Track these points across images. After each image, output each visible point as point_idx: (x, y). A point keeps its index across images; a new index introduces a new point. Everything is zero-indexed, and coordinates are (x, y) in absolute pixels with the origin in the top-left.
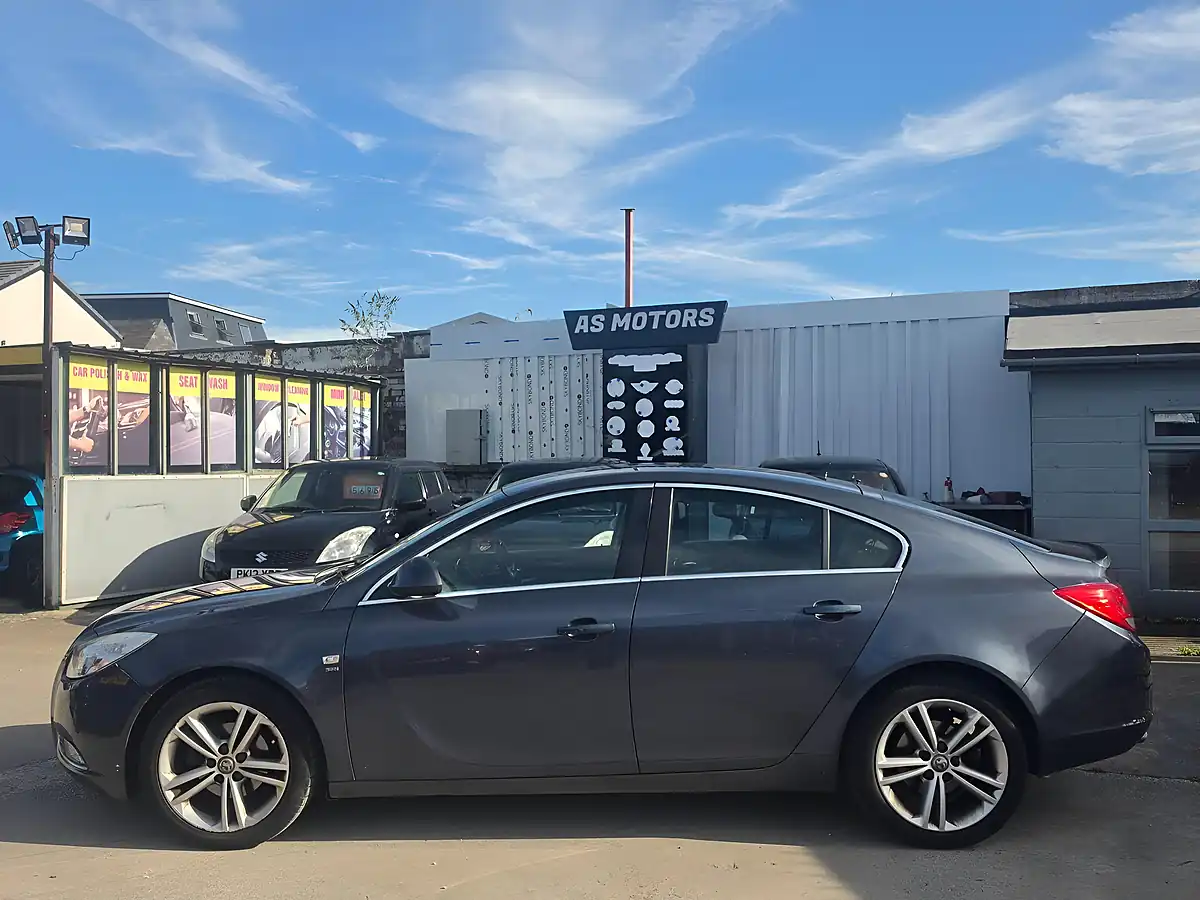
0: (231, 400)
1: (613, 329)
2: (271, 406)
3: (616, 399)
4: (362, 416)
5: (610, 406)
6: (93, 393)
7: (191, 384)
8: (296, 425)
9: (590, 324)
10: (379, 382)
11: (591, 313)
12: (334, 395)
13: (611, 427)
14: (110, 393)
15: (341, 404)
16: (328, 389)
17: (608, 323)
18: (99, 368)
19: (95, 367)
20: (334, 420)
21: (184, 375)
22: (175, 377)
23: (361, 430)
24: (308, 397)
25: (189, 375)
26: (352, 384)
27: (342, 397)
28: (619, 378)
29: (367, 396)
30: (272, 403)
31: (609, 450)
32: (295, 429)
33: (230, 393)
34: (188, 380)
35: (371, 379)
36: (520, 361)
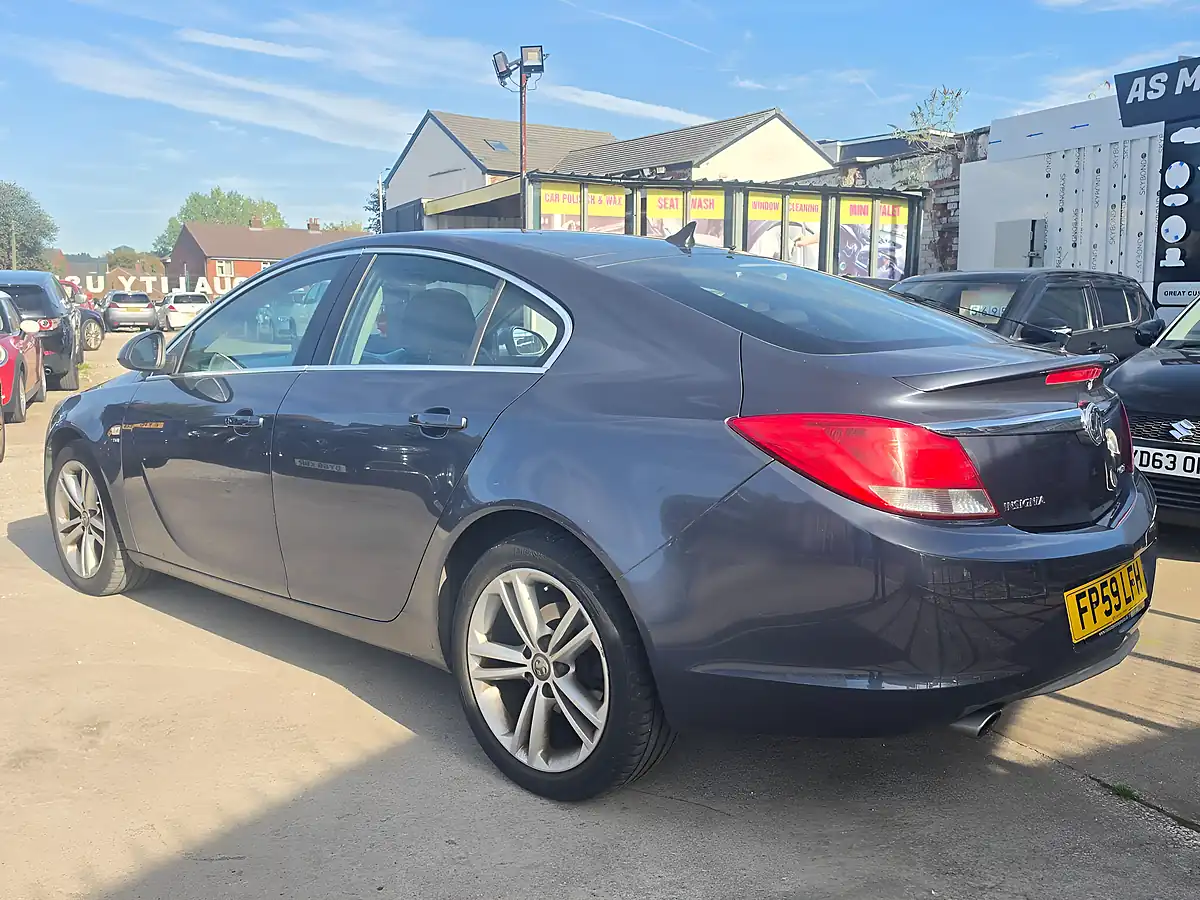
0: (718, 221)
1: (1178, 91)
2: (768, 227)
3: (1178, 191)
4: (893, 234)
5: (1168, 201)
6: (567, 217)
7: (672, 206)
8: (799, 246)
9: (1148, 88)
10: (920, 194)
11: (1148, 73)
12: (853, 210)
13: (1167, 231)
14: (581, 218)
15: (864, 222)
16: (845, 204)
17: (1171, 84)
18: (571, 193)
19: (567, 193)
20: (852, 240)
21: (663, 197)
22: (653, 199)
23: (892, 250)
24: (818, 215)
25: (670, 197)
26: (877, 198)
27: (865, 213)
28: (1182, 161)
29: (904, 211)
30: (770, 222)
31: (1162, 263)
32: (799, 251)
33: (718, 213)
34: (668, 202)
35: (907, 190)
36: (1089, 150)
